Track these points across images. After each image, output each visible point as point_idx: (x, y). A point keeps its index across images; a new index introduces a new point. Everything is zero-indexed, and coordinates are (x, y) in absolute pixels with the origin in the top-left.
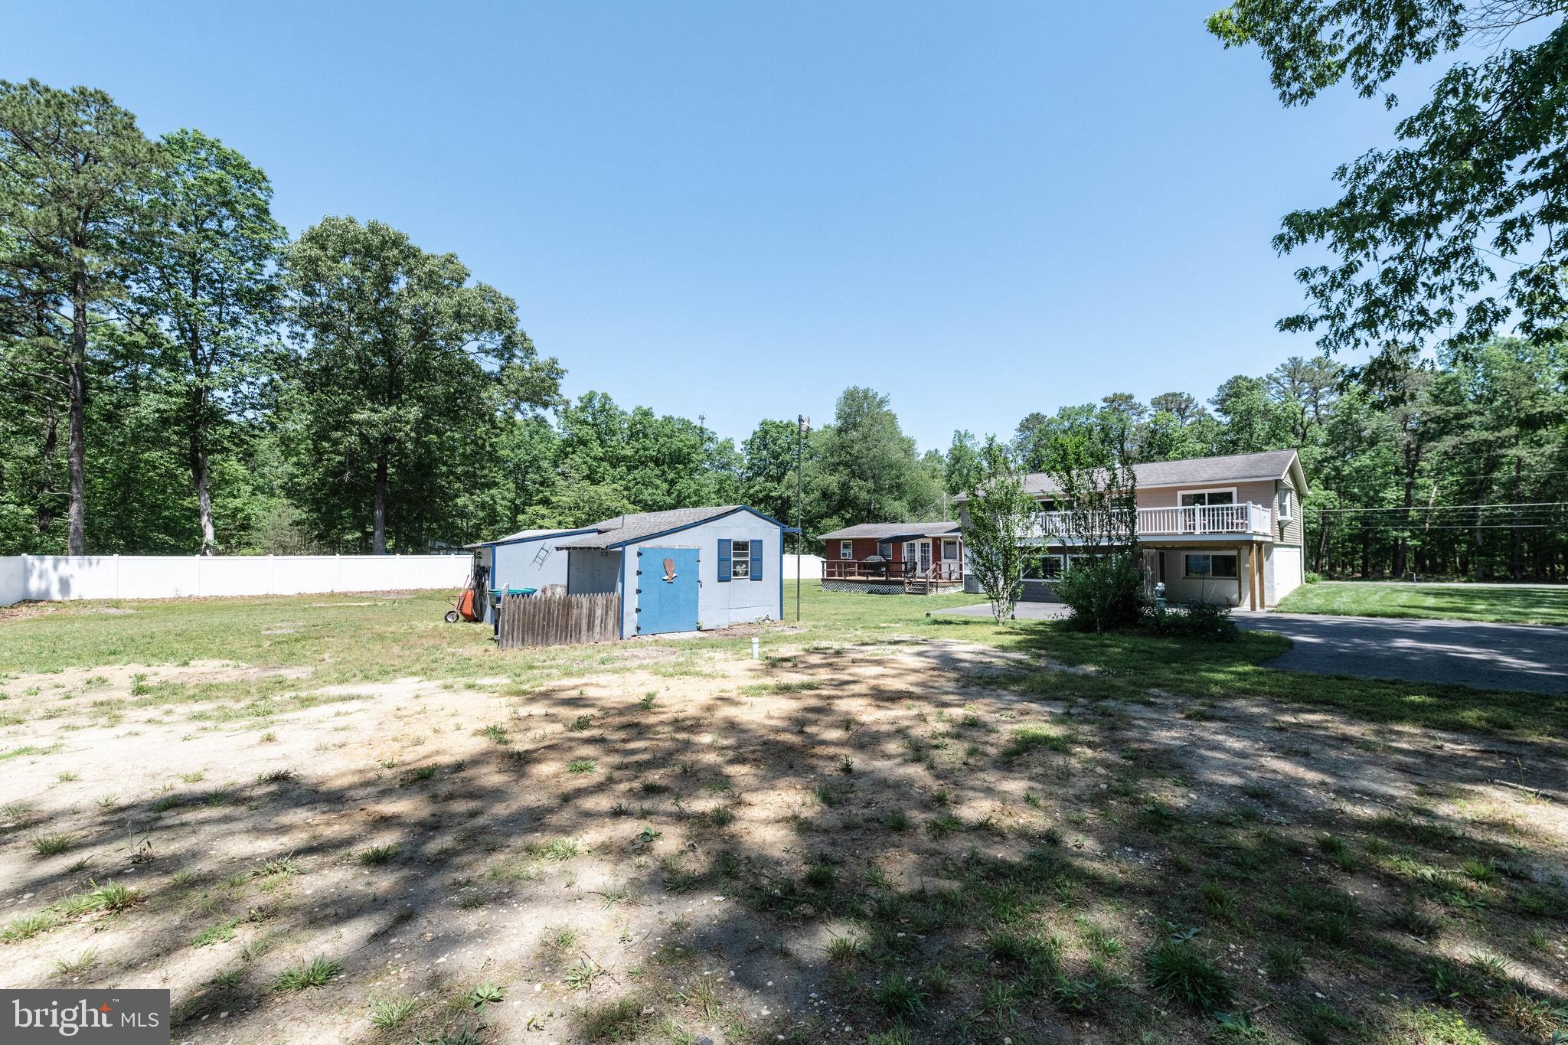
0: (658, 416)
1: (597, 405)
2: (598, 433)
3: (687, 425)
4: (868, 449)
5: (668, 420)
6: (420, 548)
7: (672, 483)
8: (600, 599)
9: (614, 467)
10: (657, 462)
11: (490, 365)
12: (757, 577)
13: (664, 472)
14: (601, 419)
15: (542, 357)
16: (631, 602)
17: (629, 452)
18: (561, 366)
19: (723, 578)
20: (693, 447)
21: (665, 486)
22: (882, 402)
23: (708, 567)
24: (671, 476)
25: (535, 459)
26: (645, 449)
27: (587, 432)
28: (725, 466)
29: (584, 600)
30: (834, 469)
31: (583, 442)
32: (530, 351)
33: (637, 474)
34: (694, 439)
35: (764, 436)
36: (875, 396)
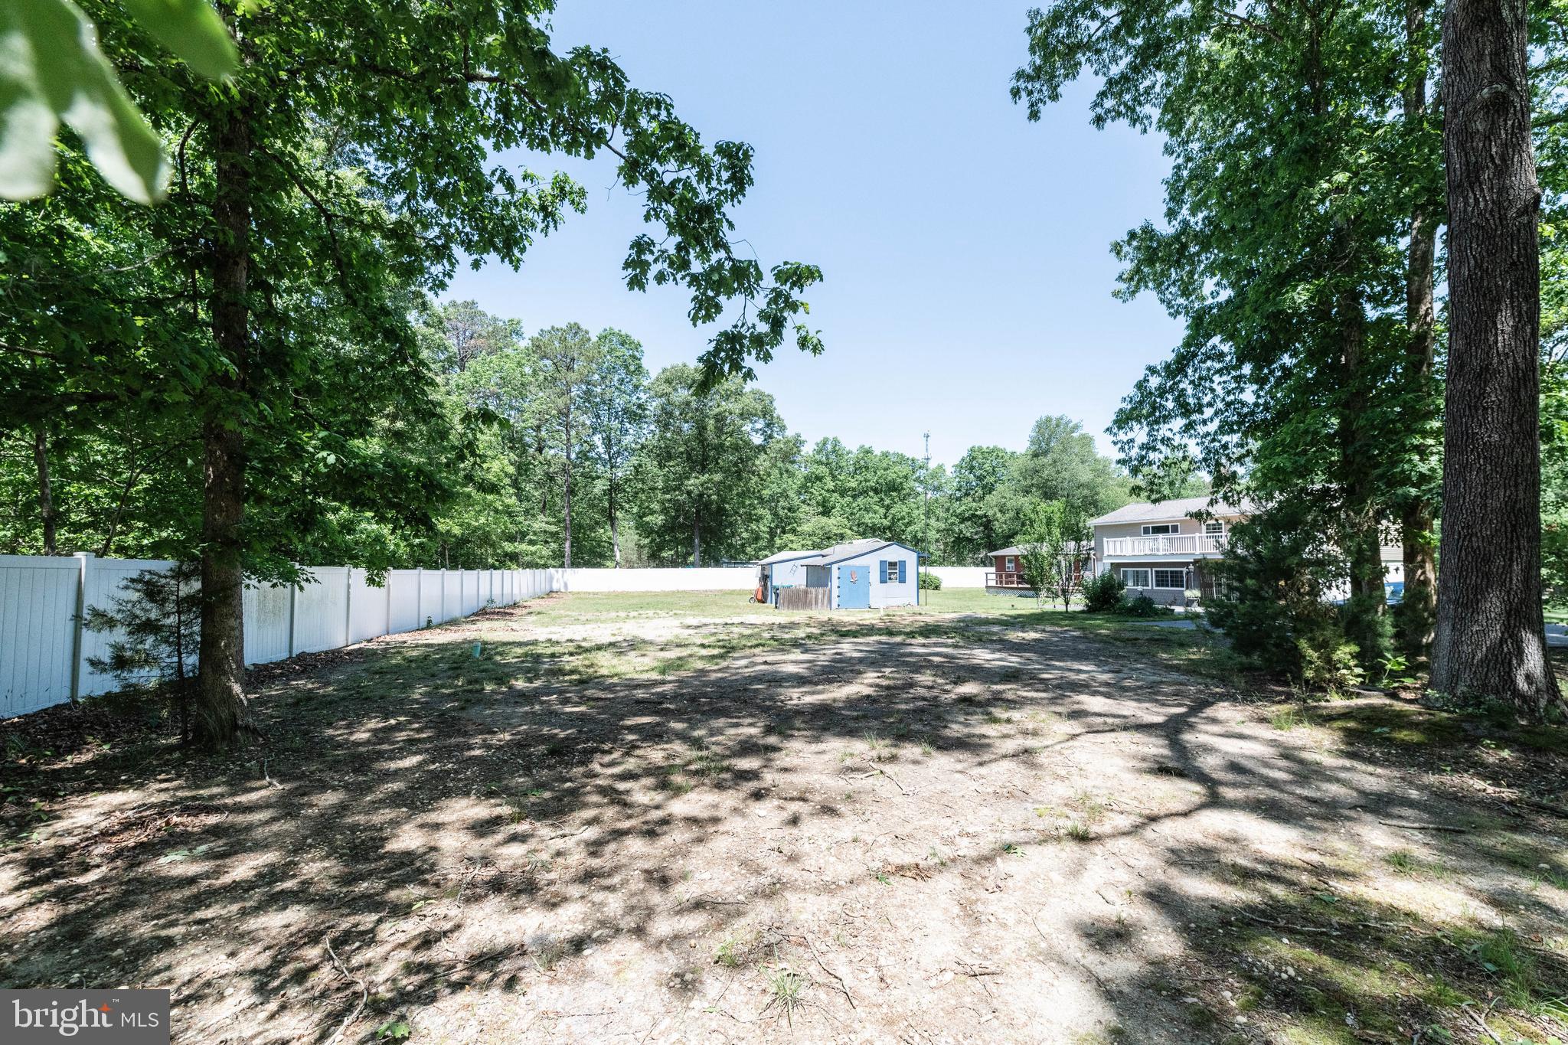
0: (877, 452)
1: (829, 447)
2: (831, 470)
3: (902, 459)
4: (1058, 472)
5: (886, 455)
6: (718, 563)
7: (888, 508)
8: (821, 590)
9: (842, 496)
10: (876, 491)
11: (757, 440)
12: (903, 580)
13: (882, 500)
14: (833, 457)
15: (790, 433)
16: (835, 592)
17: (853, 484)
18: (802, 438)
19: (883, 581)
20: (906, 477)
21: (882, 511)
22: (1076, 427)
23: (875, 575)
24: (887, 502)
25: (785, 490)
26: (866, 481)
27: (822, 470)
28: (937, 489)
29: (813, 590)
30: (1027, 492)
31: (819, 479)
32: (783, 428)
33: (860, 500)
34: (905, 470)
35: (971, 463)
36: (1070, 421)
